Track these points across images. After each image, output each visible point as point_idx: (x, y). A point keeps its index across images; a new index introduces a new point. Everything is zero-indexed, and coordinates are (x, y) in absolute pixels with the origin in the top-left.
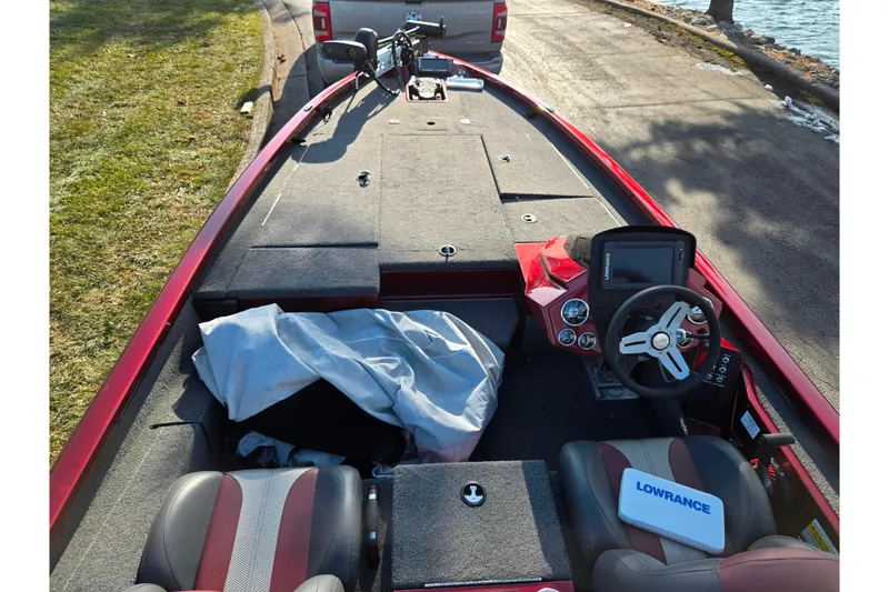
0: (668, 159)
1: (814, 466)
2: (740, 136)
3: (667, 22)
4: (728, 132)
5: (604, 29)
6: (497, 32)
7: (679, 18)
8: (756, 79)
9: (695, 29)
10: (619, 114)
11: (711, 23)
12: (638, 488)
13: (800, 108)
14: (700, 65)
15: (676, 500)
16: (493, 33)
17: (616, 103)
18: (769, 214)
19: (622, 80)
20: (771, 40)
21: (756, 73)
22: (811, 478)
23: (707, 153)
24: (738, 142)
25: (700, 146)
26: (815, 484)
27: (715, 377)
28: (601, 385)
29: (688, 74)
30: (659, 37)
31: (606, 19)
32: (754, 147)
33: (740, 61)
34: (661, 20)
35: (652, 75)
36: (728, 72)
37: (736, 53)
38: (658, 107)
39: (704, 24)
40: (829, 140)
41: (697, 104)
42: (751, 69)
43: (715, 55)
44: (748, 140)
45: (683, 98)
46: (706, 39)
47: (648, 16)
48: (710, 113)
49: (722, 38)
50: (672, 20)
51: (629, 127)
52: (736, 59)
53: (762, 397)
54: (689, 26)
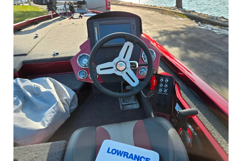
0: (164, 40)
1: (213, 127)
2: (186, 33)
3: (164, 10)
4: (182, 32)
5: (147, 13)
6: (108, 7)
7: (168, 9)
8: (190, 20)
9: (172, 11)
10: (150, 31)
11: (177, 9)
12: (108, 152)
13: (203, 25)
14: (174, 18)
15: (129, 158)
16: (107, 7)
17: (149, 29)
18: (196, 51)
19: (151, 23)
20: (194, 11)
21: (190, 19)
22: (211, 134)
23: (176, 38)
24: (185, 34)
25: (173, 36)
26: (214, 138)
27: (163, 90)
28: (123, 104)
29: (171, 20)
30: (162, 14)
31: (148, 11)
32: (190, 35)
33: (185, 16)
34: (163, 10)
35: (160, 21)
36: (182, 19)
37: (184, 15)
38: (162, 28)
39: (175, 9)
40: (213, 32)
41: (173, 27)
42: (189, 18)
43: (178, 16)
44: (189, 33)
45: (169, 26)
46: (175, 13)
47: (159, 9)
48: (177, 28)
49: (180, 12)
50: (166, 9)
51: (153, 33)
52: (184, 16)
53: (184, 95)
54: (171, 10)
